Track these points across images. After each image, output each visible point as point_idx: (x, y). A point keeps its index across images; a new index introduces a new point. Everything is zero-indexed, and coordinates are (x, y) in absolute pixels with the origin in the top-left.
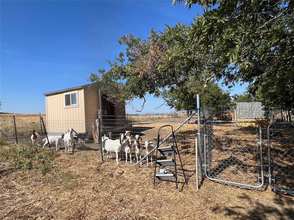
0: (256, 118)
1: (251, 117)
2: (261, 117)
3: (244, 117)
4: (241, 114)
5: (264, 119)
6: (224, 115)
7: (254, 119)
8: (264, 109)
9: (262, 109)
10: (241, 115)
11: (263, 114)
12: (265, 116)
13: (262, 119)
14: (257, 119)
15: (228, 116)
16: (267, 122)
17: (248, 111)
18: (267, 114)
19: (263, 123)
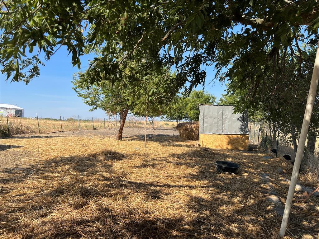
0: (229, 133)
1: (220, 132)
2: (235, 132)
3: (210, 131)
4: (205, 125)
5: (239, 136)
6: (188, 127)
7: (225, 135)
8: (240, 119)
9: (238, 119)
10: (206, 127)
11: (239, 127)
12: (242, 131)
13: (238, 136)
14: (230, 136)
15: (194, 129)
16: (243, 141)
17: (216, 120)
18: (245, 128)
19: (238, 142)
